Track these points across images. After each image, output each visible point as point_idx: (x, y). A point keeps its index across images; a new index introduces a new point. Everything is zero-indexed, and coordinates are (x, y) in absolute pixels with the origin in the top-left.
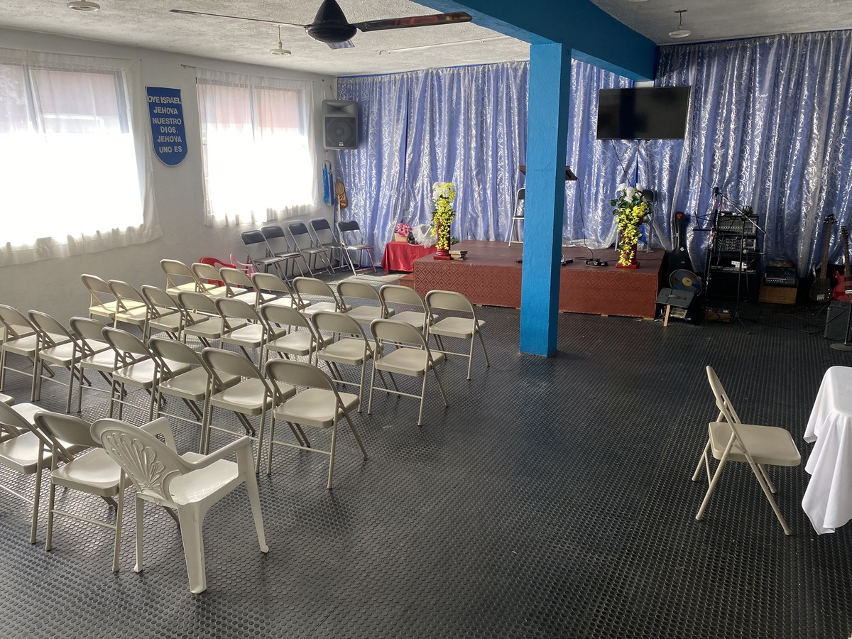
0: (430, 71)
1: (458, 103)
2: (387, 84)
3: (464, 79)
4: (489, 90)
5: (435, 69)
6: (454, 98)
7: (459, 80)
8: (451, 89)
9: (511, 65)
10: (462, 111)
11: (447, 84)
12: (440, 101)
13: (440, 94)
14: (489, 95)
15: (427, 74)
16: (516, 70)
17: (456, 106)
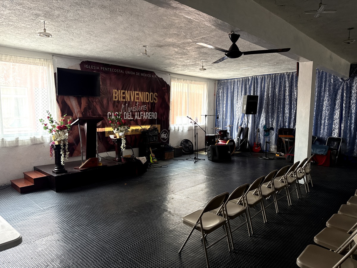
0: (254, 76)
1: (264, 88)
2: (236, 82)
3: (267, 79)
4: (277, 83)
5: (255, 76)
6: (263, 86)
7: (265, 80)
8: (261, 83)
9: (287, 74)
10: (266, 91)
11: (260, 81)
12: (257, 87)
13: (257, 85)
14: (277, 85)
15: (252, 78)
16: (289, 75)
17: (263, 89)
